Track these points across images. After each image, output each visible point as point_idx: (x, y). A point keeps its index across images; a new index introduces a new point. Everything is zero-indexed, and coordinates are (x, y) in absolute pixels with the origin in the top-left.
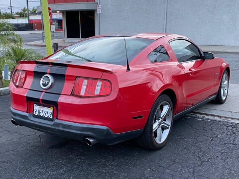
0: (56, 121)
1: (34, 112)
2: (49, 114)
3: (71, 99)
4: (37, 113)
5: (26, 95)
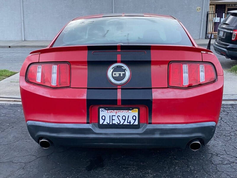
2: (130, 119)
3: (172, 93)
4: (107, 121)
5: (85, 97)
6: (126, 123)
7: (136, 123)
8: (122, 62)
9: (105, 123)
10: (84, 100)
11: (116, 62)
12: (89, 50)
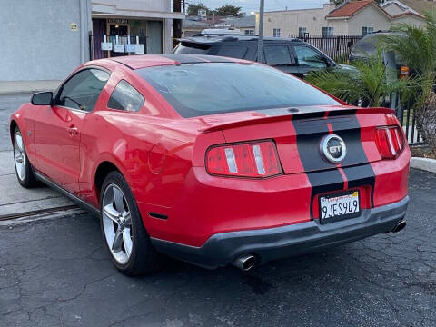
0: (374, 211)
1: (323, 214)
2: (352, 206)
4: (329, 213)
5: (309, 185)
6: (348, 212)
7: (358, 210)
8: (335, 133)
9: (327, 216)
10: (309, 188)
11: (328, 133)
12: (293, 119)
